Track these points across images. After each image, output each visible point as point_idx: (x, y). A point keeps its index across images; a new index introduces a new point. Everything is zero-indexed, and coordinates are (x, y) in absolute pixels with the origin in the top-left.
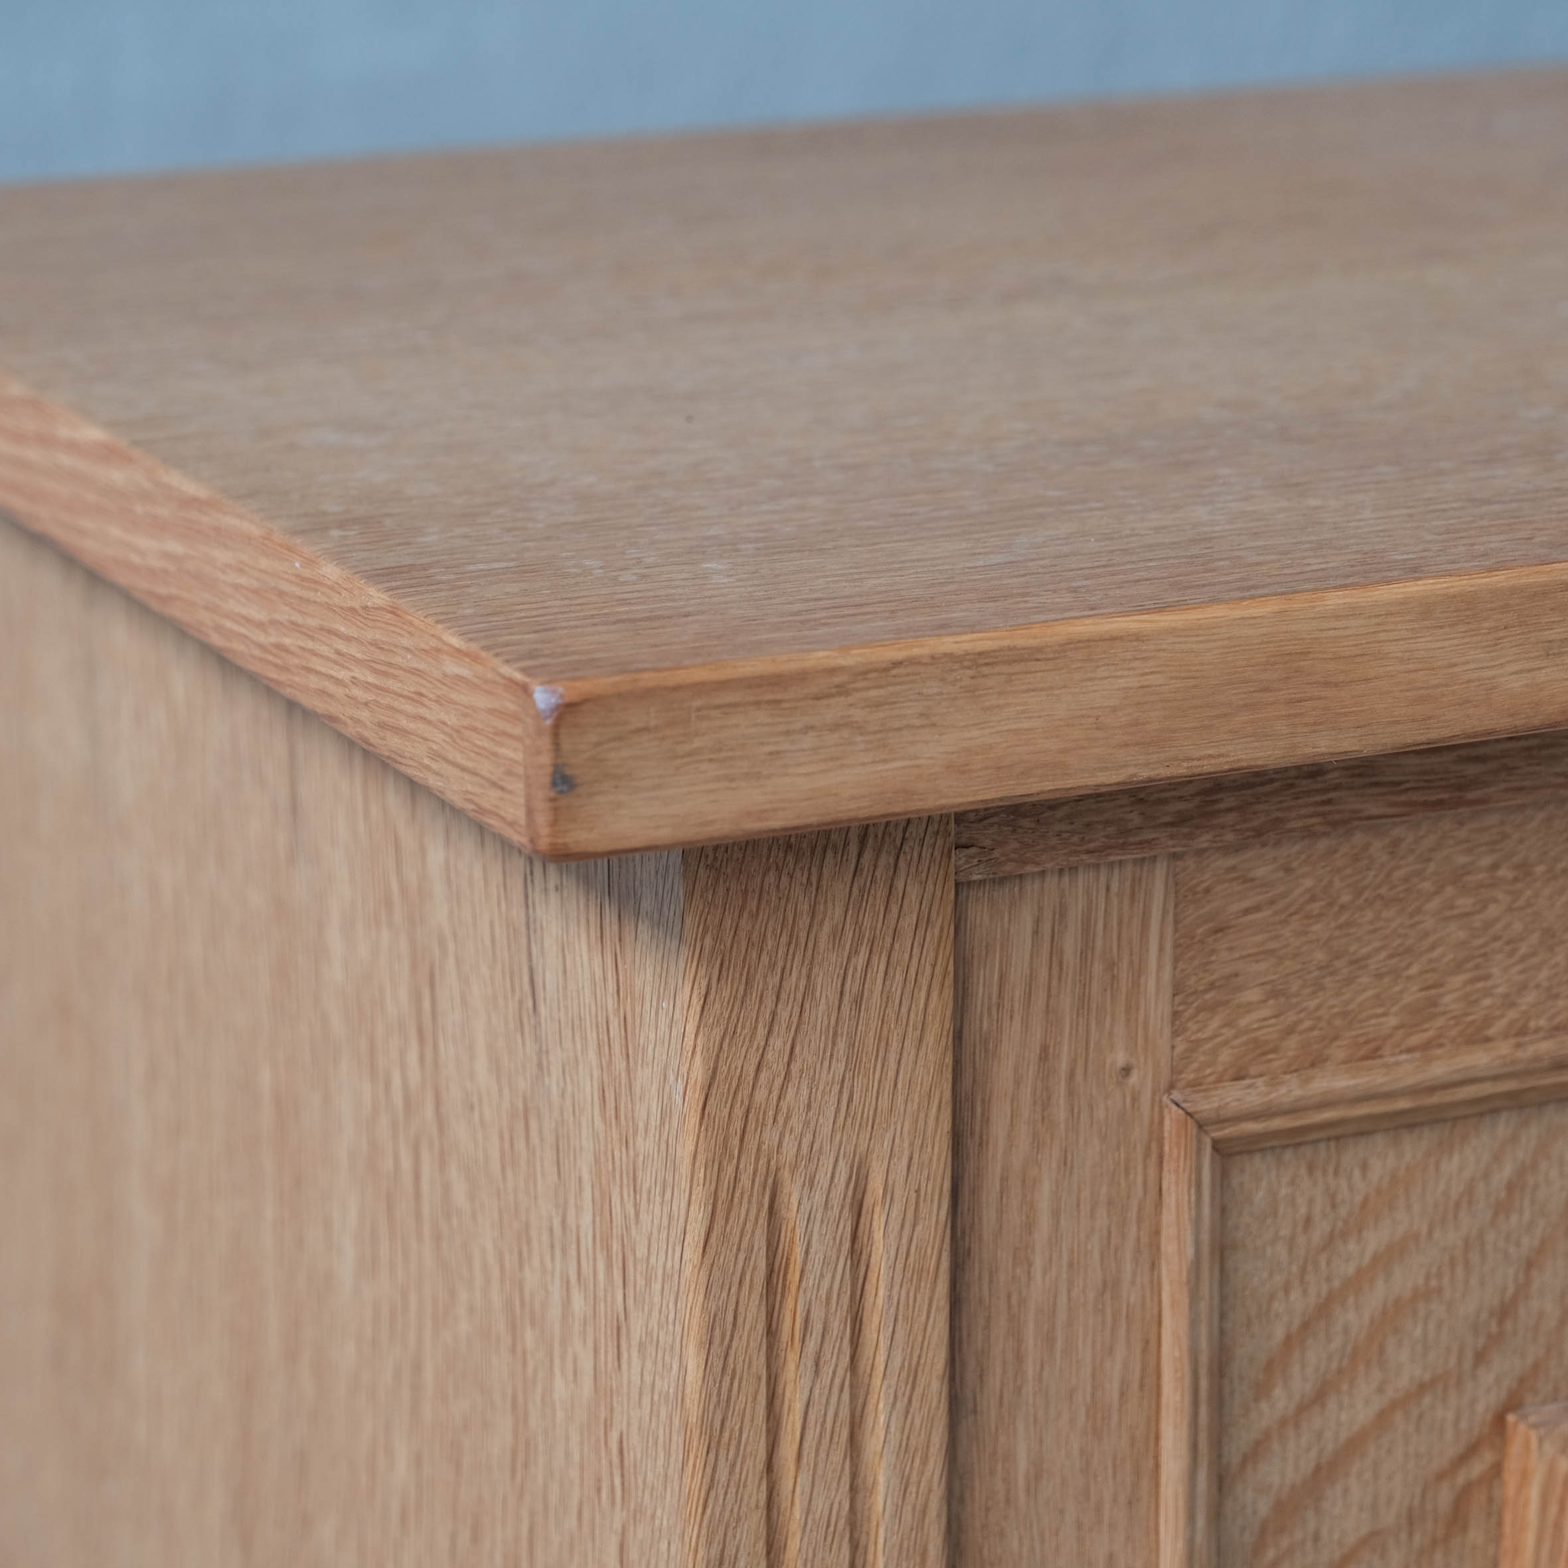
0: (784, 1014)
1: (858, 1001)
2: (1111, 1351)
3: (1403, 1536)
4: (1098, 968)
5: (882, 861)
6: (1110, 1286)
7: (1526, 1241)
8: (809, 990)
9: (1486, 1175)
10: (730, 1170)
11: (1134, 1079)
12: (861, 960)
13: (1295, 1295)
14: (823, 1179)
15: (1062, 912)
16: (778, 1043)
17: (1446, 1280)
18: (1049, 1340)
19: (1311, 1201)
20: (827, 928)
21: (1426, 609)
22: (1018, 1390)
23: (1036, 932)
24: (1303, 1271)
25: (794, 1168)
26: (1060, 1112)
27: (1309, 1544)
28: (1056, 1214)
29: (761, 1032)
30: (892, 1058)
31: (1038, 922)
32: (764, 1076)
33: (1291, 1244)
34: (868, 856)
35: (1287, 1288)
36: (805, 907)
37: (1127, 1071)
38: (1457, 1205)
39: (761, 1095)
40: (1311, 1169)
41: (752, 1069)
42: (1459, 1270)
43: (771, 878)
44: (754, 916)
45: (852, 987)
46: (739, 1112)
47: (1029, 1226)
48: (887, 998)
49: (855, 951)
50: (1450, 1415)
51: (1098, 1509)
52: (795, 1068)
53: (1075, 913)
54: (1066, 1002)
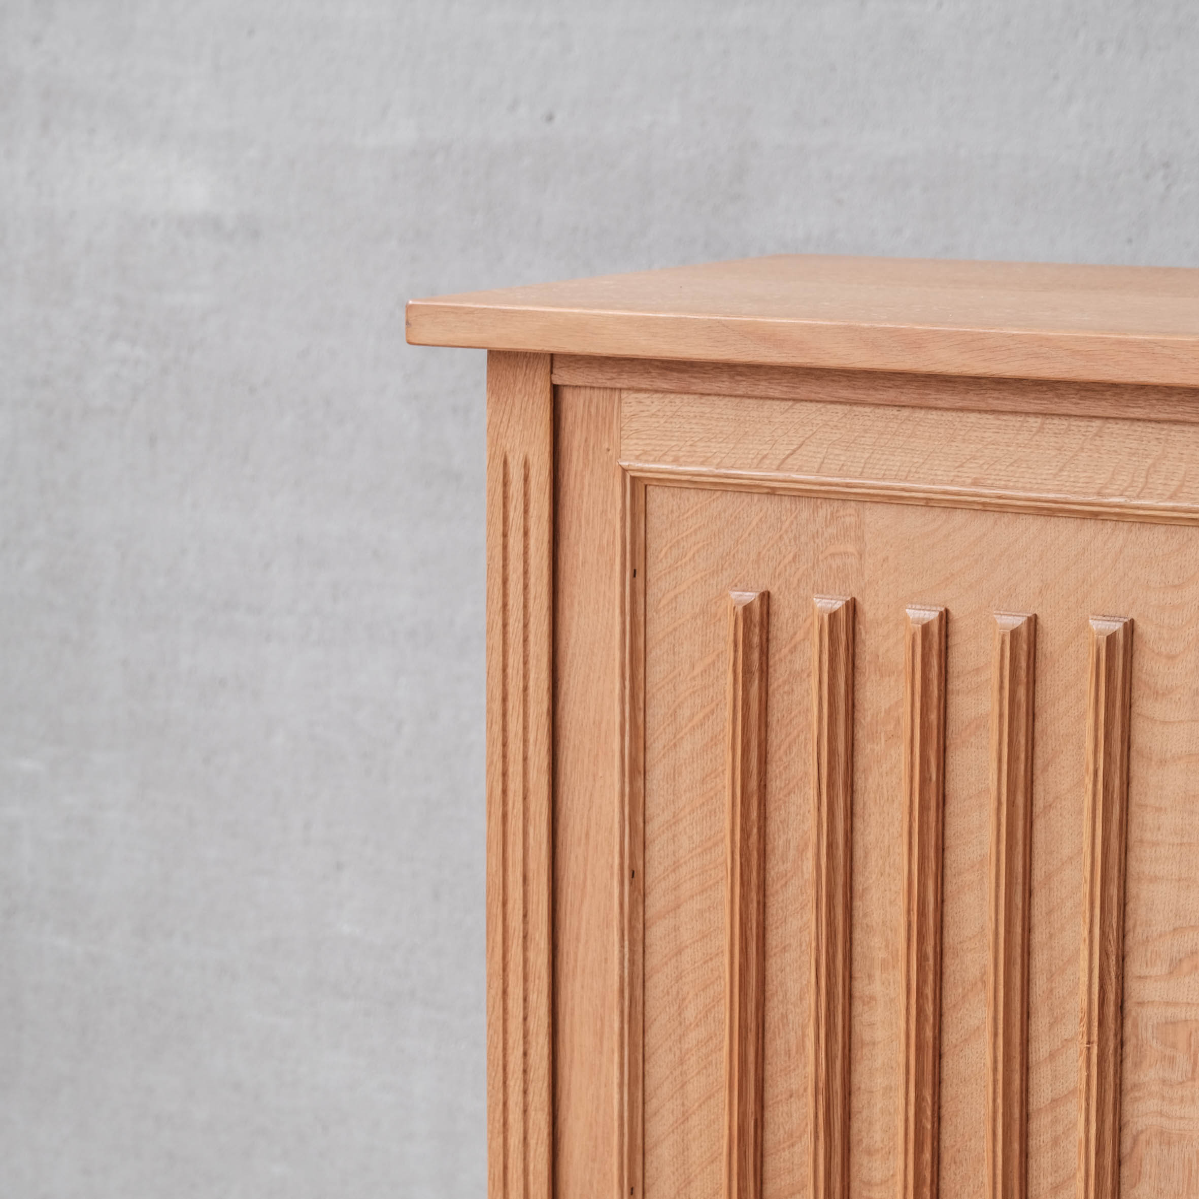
0: (507, 409)
1: (525, 410)
2: (604, 531)
3: (701, 617)
4: (600, 419)
5: (532, 373)
6: (604, 512)
7: (736, 534)
8: (513, 404)
9: (725, 511)
10: (494, 449)
11: (610, 452)
12: (526, 398)
13: (669, 532)
14: (516, 457)
15: (591, 401)
16: (506, 417)
17: (713, 540)
18: (588, 523)
19: (673, 506)
20: (518, 388)
21: (629, 320)
22: (580, 536)
23: (584, 405)
24: (671, 526)
25: (510, 452)
26: (591, 458)
27: (673, 610)
28: (589, 485)
29: (501, 414)
30: (534, 427)
31: (584, 402)
32: (502, 425)
33: (668, 517)
34: (528, 371)
35: (666, 530)
36: (512, 381)
37: (608, 450)
38: (716, 518)
39: (501, 430)
40: (673, 496)
41: (499, 422)
42: (717, 538)
43: (504, 372)
44: (500, 381)
45: (524, 406)
46: (496, 434)
47: (583, 489)
48: (533, 410)
49: (525, 396)
50: (715, 583)
51: (601, 577)
52: (510, 425)
53: (595, 401)
54: (592, 427)
